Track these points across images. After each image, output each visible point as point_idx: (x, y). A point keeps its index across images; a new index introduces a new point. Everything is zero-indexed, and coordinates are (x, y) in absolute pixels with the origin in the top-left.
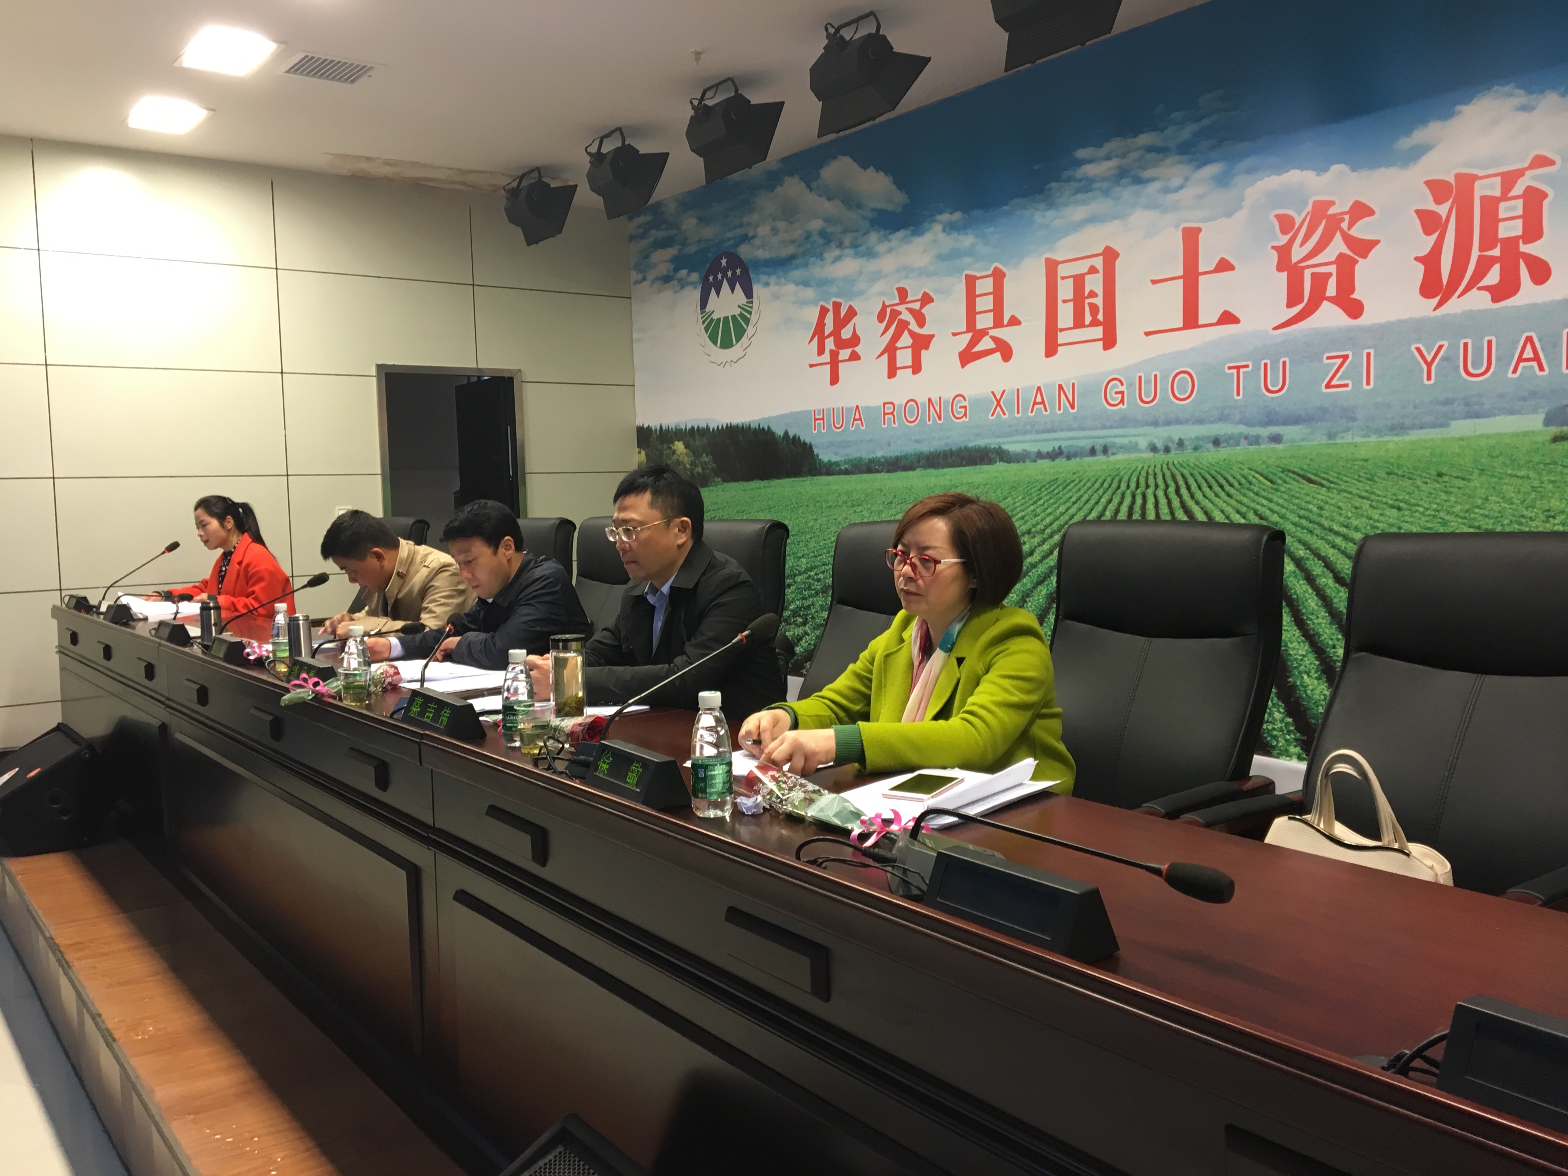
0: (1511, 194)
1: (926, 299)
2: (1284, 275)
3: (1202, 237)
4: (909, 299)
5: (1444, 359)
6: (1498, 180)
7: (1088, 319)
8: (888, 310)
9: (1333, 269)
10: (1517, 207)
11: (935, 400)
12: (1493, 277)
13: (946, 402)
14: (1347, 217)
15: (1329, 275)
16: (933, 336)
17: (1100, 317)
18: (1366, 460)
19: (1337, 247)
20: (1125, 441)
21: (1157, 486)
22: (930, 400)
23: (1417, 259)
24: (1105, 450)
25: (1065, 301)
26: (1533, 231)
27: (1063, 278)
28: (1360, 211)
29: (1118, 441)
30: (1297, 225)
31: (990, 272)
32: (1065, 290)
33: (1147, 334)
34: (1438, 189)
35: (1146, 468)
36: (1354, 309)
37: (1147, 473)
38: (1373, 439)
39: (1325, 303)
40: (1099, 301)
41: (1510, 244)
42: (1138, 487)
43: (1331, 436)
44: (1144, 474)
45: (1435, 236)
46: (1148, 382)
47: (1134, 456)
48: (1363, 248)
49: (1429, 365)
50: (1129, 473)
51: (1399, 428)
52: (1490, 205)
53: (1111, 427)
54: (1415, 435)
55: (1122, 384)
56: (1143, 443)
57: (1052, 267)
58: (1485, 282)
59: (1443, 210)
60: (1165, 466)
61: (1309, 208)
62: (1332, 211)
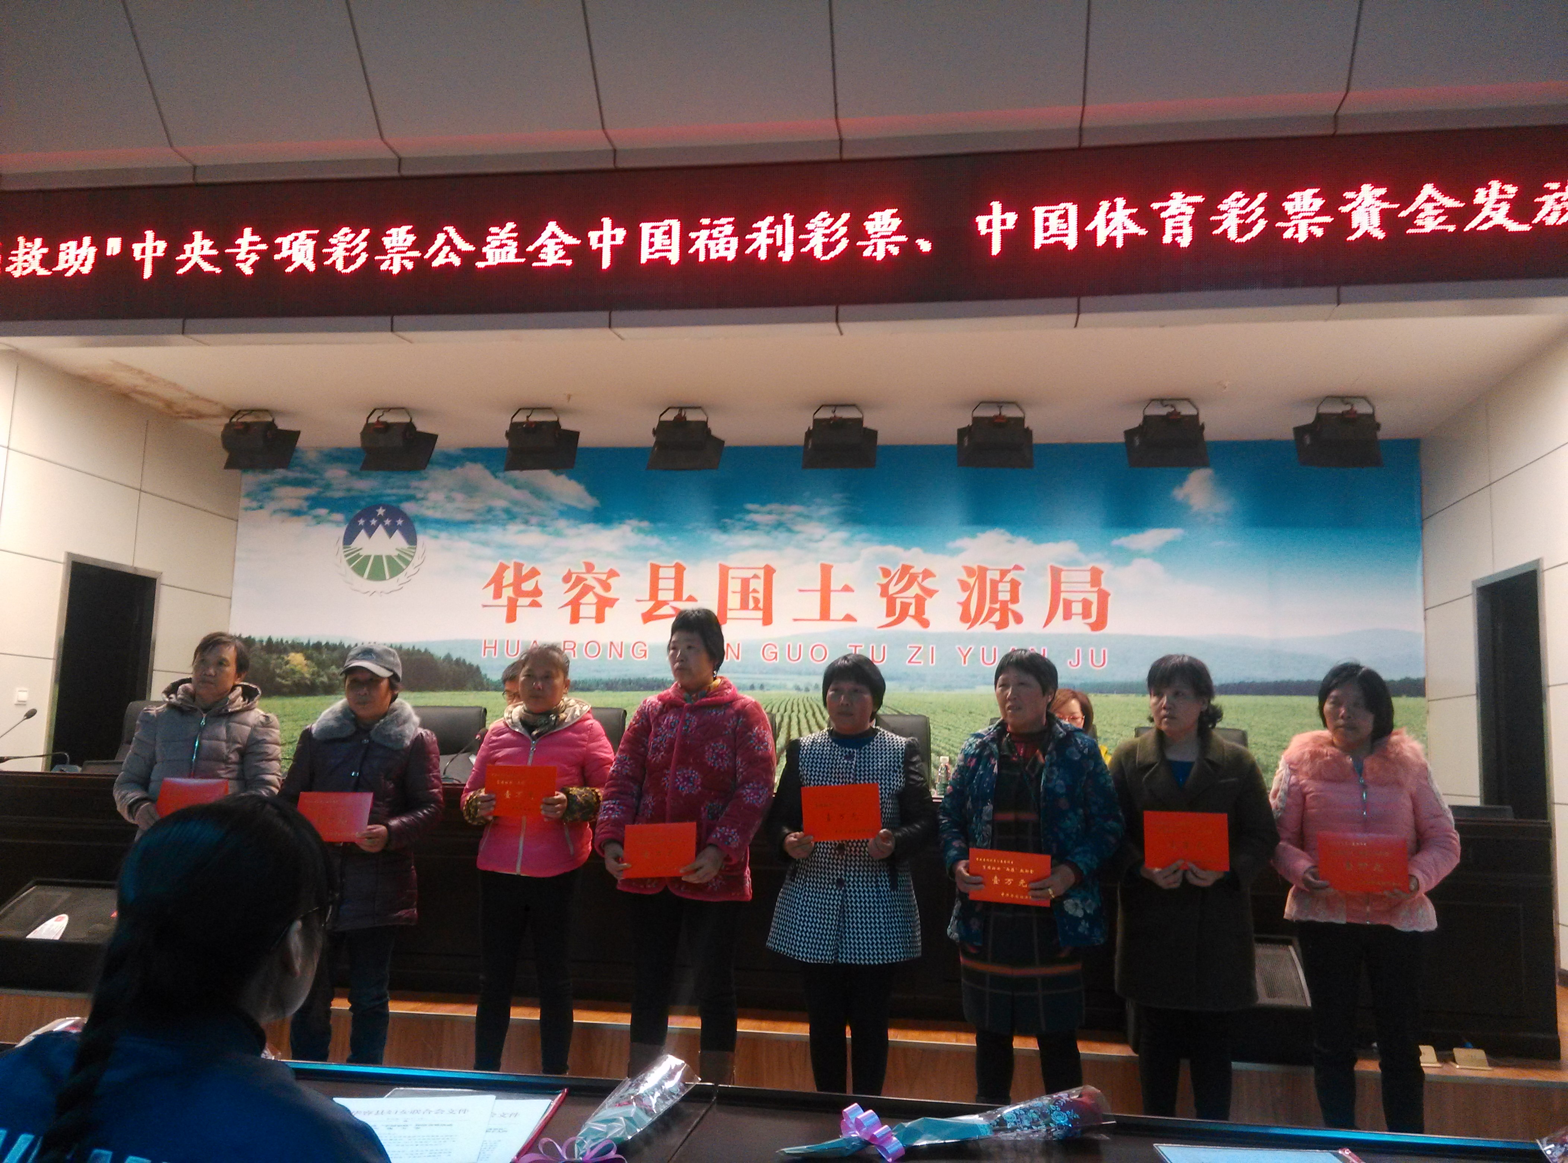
0: (1004, 580)
1: (612, 574)
2: (885, 600)
3: (833, 571)
4: (594, 571)
5: (973, 654)
6: (998, 573)
7: (751, 604)
8: (574, 577)
9: (913, 601)
10: (1007, 587)
11: (617, 642)
12: (996, 617)
13: (627, 646)
14: (921, 576)
15: (911, 604)
16: (617, 600)
17: (761, 605)
18: (931, 703)
19: (915, 590)
20: (778, 683)
21: (799, 711)
22: (612, 643)
23: (959, 603)
24: (762, 687)
25: (734, 592)
26: (1015, 599)
27: (733, 578)
28: (927, 574)
29: (772, 682)
30: (892, 575)
31: (673, 564)
32: (734, 586)
33: (795, 620)
34: (970, 571)
35: (791, 700)
36: (925, 624)
37: (793, 704)
38: (935, 692)
39: (908, 618)
40: (760, 596)
41: (1004, 604)
42: (785, 711)
43: (911, 689)
44: (790, 703)
45: (968, 593)
46: (795, 648)
47: (782, 692)
48: (930, 593)
49: (965, 657)
50: (779, 703)
51: (948, 687)
52: (995, 584)
53: (767, 673)
54: (958, 692)
55: (776, 647)
56: (790, 685)
57: (724, 572)
58: (991, 620)
59: (971, 581)
60: (805, 700)
61: (900, 567)
62: (912, 571)
